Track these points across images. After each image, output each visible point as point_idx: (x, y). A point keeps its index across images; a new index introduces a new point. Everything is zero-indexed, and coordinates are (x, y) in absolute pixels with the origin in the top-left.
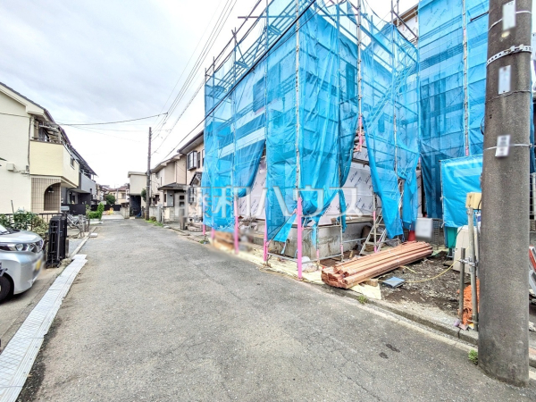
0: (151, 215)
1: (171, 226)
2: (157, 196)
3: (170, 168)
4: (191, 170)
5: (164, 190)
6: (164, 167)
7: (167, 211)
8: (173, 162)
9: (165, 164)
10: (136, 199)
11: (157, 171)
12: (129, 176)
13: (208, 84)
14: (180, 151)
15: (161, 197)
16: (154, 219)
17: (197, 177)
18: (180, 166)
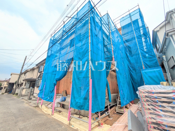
0: (16, 92)
1: (24, 97)
2: (22, 83)
3: (31, 72)
4: (40, 73)
5: (26, 81)
6: (29, 71)
7: (24, 91)
8: (33, 69)
9: (29, 70)
10: (11, 85)
11: (25, 73)
12: (11, 75)
13: (51, 39)
14: (37, 65)
15: (24, 84)
16: (17, 94)
17: (41, 75)
18: (36, 71)
